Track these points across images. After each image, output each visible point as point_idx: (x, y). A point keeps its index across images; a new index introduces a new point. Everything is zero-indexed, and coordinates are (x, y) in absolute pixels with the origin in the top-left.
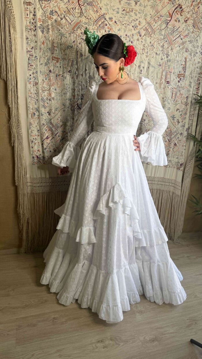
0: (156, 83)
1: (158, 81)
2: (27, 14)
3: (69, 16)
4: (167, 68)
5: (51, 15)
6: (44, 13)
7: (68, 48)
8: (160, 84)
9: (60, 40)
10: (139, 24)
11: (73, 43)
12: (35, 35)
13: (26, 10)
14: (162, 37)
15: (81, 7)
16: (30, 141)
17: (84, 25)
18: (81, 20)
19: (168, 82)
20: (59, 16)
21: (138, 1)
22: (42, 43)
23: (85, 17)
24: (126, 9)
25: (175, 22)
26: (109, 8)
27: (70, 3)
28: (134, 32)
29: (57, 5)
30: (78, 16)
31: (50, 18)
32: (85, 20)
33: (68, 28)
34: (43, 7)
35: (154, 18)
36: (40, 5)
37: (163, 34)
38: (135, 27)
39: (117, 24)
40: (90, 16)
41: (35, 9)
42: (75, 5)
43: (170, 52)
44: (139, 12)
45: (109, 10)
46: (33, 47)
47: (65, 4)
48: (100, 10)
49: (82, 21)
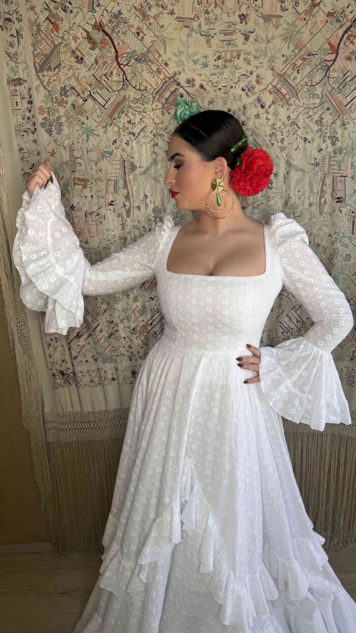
0: (310, 205)
1: (315, 200)
2: (17, 103)
3: (99, 92)
4: (336, 167)
5: (63, 97)
6: (50, 94)
7: (104, 156)
8: (321, 206)
9: (85, 142)
10: (258, 82)
11: (113, 144)
12: (35, 141)
13: (13, 94)
14: (318, 101)
15: (124, 69)
16: (45, 344)
17: (133, 105)
18: (125, 96)
19: (338, 198)
20: (79, 95)
21: (250, 32)
22: (49, 154)
23: (133, 89)
24: (223, 54)
25: (348, 62)
26: (184, 58)
27: (99, 64)
28: (247, 101)
29: (74, 74)
30: (119, 89)
31: (61, 103)
32: (135, 93)
33: (99, 117)
34: (45, 84)
35: (292, 62)
36: (40, 80)
37: (320, 94)
38: (249, 90)
39: (205, 90)
40: (144, 84)
41: (30, 89)
42: (109, 67)
43: (340, 132)
44: (255, 54)
45: (186, 64)
46: (34, 164)
47: (89, 70)
48: (165, 67)
49: (127, 96)
